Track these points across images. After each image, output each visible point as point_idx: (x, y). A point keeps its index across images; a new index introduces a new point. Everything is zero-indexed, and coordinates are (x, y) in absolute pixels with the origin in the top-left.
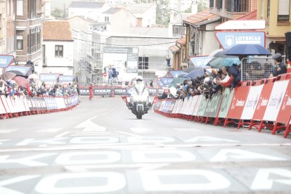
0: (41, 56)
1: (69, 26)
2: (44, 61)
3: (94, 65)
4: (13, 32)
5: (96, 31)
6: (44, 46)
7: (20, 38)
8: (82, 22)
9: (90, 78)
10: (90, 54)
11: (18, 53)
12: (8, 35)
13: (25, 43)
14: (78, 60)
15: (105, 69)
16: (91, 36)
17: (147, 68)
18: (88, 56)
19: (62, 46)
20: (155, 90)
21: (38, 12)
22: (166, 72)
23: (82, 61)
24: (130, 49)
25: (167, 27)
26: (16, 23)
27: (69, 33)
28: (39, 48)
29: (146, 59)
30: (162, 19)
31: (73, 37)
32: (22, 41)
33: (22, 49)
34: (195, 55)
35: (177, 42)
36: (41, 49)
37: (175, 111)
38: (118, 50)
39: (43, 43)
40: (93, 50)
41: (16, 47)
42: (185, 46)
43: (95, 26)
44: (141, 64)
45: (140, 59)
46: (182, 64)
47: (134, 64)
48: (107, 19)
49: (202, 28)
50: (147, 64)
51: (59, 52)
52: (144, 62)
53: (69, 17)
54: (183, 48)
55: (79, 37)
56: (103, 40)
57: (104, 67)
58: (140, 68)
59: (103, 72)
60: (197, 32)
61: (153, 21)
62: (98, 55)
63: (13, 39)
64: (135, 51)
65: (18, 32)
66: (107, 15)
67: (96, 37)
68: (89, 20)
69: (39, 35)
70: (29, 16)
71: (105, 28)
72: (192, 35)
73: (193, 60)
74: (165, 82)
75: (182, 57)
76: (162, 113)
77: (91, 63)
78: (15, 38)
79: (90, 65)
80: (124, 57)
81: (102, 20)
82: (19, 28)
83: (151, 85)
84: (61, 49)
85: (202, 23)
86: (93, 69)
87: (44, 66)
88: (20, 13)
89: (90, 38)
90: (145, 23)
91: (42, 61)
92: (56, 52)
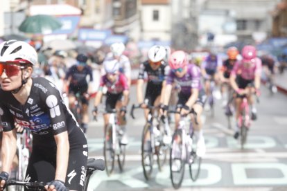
2: (141, 24)
7: (117, 5)
29: (244, 22)
42: (285, 10)
45: (238, 21)
51: (156, 16)
64: (233, 13)
78: (112, 5)
87: (142, 31)
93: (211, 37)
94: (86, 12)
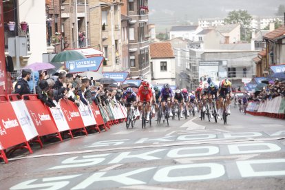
0: (150, 71)
1: (170, 46)
3: (192, 76)
4: (127, 53)
5: (192, 49)
6: (152, 63)
7: (133, 57)
8: (181, 42)
9: (189, 86)
10: (189, 67)
11: (132, 70)
12: (124, 56)
13: (137, 61)
14: (179, 73)
15: (201, 79)
16: (188, 53)
17: (235, 76)
18: (187, 69)
19: (166, 62)
20: (242, 94)
21: (146, 36)
22: (251, 79)
23: (182, 73)
24: (220, 62)
25: (250, 42)
26: (129, 46)
27: (172, 52)
28: (148, 65)
29: (234, 69)
30: (245, 36)
31: (174, 54)
32: (134, 60)
33: (135, 66)
34: (274, 64)
35: (259, 54)
36: (149, 66)
37: (260, 110)
38: (211, 63)
39: (150, 61)
40: (190, 64)
41: (130, 65)
42: (265, 57)
43: (192, 44)
44: (230, 74)
45: (229, 69)
46: (264, 72)
47: (224, 74)
48: (200, 38)
49: (279, 42)
50: (235, 73)
51: (164, 67)
52: (232, 71)
53: (171, 38)
54: (264, 59)
55: (179, 54)
56: (198, 56)
57: (200, 77)
58: (229, 77)
59: (200, 81)
60: (275, 45)
61: (238, 38)
62: (194, 69)
63: (127, 58)
64: (225, 63)
65: (131, 53)
66: (200, 36)
67: (192, 53)
68: (186, 40)
69: (147, 55)
70: (139, 40)
71: (200, 46)
72: (270, 48)
73: (272, 68)
74: (251, 87)
75: (264, 66)
76: (249, 112)
77: (189, 75)
78: (129, 57)
79: (189, 76)
80: (216, 69)
81: (197, 40)
82: (132, 50)
83: (239, 90)
84: (165, 64)
85: (278, 38)
86: (191, 79)
87: (153, 79)
88: (132, 38)
89: (188, 54)
90: (231, 40)
91: (150, 75)
92: (162, 67)
93: (209, 81)
94: (108, 63)
